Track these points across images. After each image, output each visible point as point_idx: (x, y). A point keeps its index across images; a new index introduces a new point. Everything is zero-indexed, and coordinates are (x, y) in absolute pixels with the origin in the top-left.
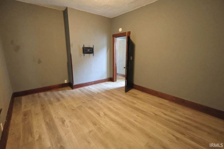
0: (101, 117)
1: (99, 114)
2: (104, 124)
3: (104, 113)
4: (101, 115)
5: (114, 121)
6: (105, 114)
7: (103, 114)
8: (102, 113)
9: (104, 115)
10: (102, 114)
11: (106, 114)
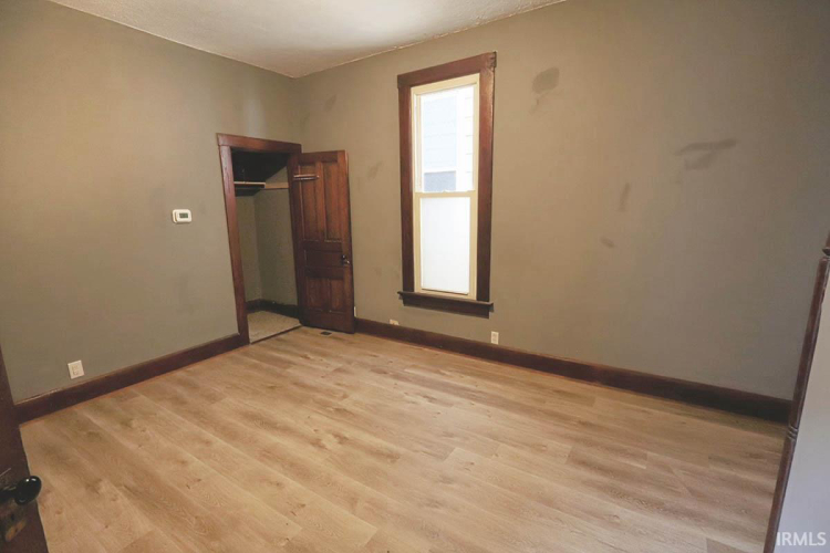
0: (329, 432)
1: (342, 440)
2: (315, 416)
3: (322, 447)
4: (331, 437)
5: (286, 430)
6: (317, 443)
7: (323, 442)
8: (328, 446)
9: (319, 440)
10: (330, 443)
11: (313, 444)
